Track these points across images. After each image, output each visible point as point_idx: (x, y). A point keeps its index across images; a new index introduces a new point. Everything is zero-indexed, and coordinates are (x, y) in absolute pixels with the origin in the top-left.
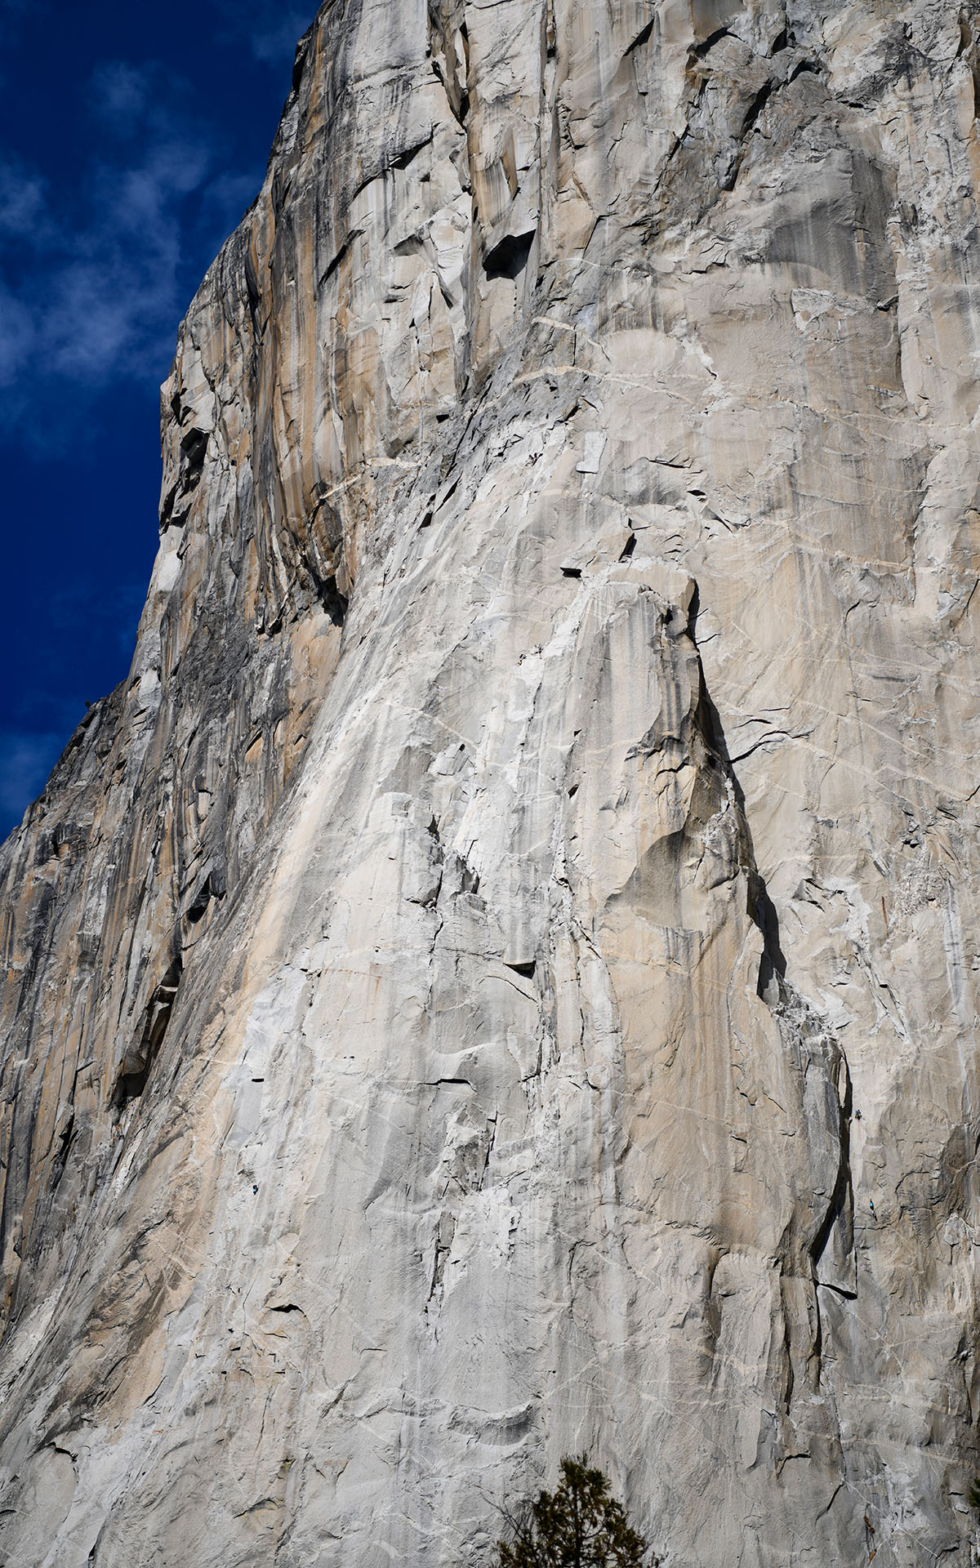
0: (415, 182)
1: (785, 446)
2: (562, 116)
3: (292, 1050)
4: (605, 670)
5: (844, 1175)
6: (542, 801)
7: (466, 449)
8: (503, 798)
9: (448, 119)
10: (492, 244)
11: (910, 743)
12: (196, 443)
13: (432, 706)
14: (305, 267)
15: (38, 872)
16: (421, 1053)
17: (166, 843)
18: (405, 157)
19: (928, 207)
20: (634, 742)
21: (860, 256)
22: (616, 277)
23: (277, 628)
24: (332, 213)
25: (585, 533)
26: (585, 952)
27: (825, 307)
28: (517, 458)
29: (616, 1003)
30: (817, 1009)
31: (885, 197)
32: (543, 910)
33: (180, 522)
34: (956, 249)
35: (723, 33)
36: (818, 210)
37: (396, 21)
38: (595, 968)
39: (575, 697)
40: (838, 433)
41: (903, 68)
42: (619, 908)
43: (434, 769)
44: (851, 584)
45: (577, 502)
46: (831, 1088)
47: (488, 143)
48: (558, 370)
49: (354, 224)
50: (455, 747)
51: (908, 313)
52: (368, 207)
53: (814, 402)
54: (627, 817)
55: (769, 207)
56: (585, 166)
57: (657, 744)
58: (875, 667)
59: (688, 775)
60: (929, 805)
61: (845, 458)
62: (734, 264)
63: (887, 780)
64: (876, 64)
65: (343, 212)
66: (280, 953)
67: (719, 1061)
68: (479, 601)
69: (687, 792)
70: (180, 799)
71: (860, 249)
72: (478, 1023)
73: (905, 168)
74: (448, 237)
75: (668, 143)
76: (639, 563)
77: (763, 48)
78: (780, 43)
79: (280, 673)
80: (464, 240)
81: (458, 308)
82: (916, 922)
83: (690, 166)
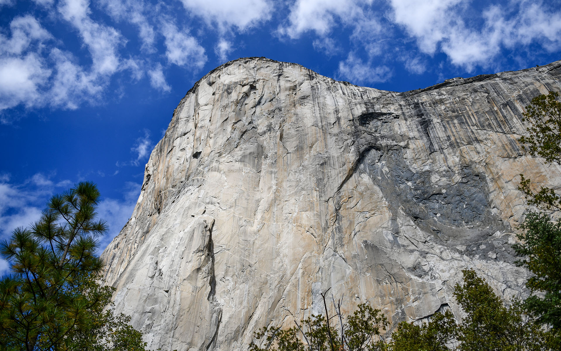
0: (186, 138)
1: (235, 196)
2: (210, 132)
3: (122, 303)
4: (193, 236)
5: (216, 333)
6: (177, 259)
7: (182, 190)
8: (171, 258)
9: (193, 128)
10: (195, 153)
11: (246, 253)
12: (149, 176)
13: (162, 240)
14: (165, 151)
15: (113, 251)
16: (144, 306)
17: (128, 252)
18: (185, 134)
19: (269, 155)
20: (194, 250)
21: (256, 162)
22: (213, 162)
23: (151, 215)
24: (171, 142)
25: (197, 209)
26: (178, 289)
27: (248, 171)
28: (189, 193)
29: (181, 299)
30: (219, 302)
31: (263, 152)
32: (172, 280)
33: (144, 190)
34: (272, 163)
35: (240, 120)
36: (250, 153)
37: (189, 110)
38: (179, 292)
39: (187, 240)
40: (246, 194)
41: (270, 130)
42: (185, 281)
43: (159, 252)
44: (242, 222)
45: (197, 203)
46: (217, 318)
47: (198, 135)
48: (199, 178)
49: (174, 145)
50: (165, 247)
51: (262, 174)
52: (177, 142)
53: (243, 188)
54: (190, 264)
55: (242, 152)
56: (211, 141)
57: (199, 251)
58: (243, 238)
59: (203, 257)
60: (247, 264)
61: (246, 199)
62: (234, 161)
63: (241, 259)
64: (265, 129)
65: (173, 142)
66: (124, 284)
67: (197, 311)
68: (175, 220)
69: (202, 260)
70: (132, 244)
71: (256, 161)
72: (156, 301)
73: (267, 147)
74: (189, 149)
75: (227, 139)
76: (205, 215)
77: (247, 124)
78: (250, 123)
79: (149, 224)
80: (192, 150)
81: (188, 162)
82: (241, 286)
83: (230, 143)
